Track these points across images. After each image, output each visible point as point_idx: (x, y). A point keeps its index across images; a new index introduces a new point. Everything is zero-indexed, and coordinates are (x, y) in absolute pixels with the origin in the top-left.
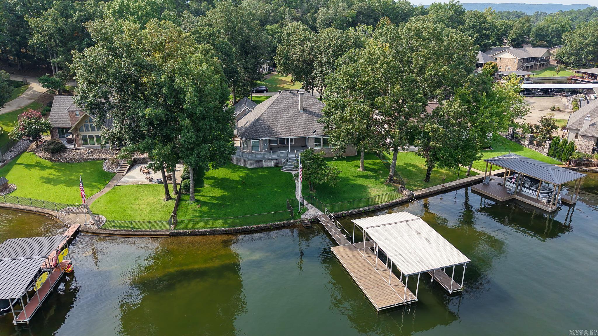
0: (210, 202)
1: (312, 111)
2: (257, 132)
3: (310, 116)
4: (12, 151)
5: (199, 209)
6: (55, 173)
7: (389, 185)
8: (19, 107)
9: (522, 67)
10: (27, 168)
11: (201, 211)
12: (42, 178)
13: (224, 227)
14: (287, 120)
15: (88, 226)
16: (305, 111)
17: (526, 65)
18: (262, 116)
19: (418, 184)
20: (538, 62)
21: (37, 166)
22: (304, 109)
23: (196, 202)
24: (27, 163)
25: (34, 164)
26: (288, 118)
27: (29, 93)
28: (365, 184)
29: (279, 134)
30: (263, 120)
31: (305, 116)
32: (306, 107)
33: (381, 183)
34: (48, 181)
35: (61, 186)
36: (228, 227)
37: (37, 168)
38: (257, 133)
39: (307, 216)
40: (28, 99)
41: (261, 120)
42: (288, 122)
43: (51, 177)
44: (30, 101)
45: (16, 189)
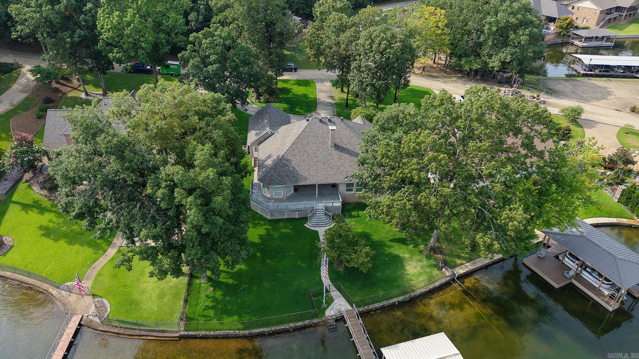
0: (224, 283)
1: (345, 146)
2: (280, 176)
3: (341, 154)
4: (6, 180)
5: (212, 295)
6: (54, 219)
7: (429, 257)
8: (12, 105)
9: (604, 19)
10: (23, 209)
11: (214, 299)
12: (41, 228)
13: (239, 329)
14: (315, 159)
15: (91, 317)
16: (337, 147)
17: (609, 17)
18: (287, 154)
19: (463, 255)
20: (624, 13)
21: (35, 207)
22: (335, 144)
23: (209, 281)
24: (24, 202)
25: (32, 203)
26: (316, 157)
27: (23, 82)
28: (401, 255)
29: (306, 179)
30: (288, 160)
31: (336, 154)
32: (338, 142)
33: (421, 252)
34: (47, 232)
35: (62, 243)
36: (244, 329)
37: (35, 209)
38: (280, 178)
39: (332, 313)
40: (22, 92)
41: (285, 160)
42: (316, 162)
43: (51, 225)
44: (24, 96)
45: (13, 246)
